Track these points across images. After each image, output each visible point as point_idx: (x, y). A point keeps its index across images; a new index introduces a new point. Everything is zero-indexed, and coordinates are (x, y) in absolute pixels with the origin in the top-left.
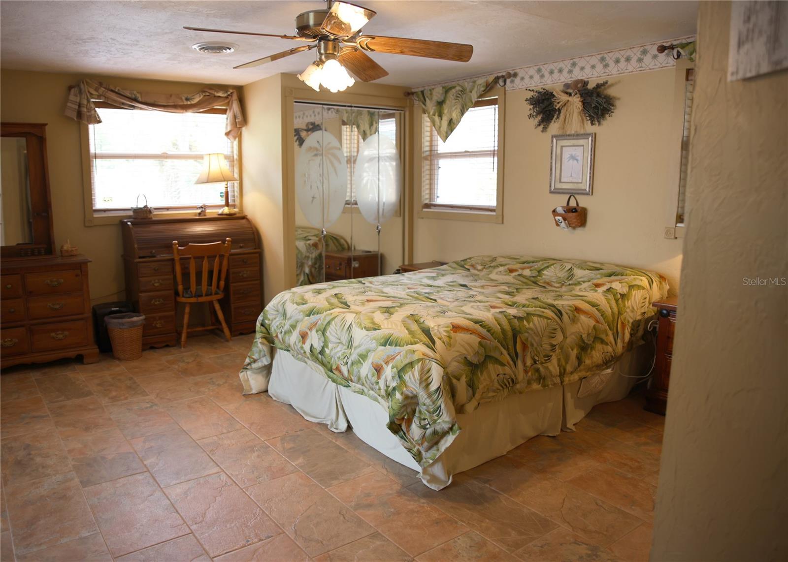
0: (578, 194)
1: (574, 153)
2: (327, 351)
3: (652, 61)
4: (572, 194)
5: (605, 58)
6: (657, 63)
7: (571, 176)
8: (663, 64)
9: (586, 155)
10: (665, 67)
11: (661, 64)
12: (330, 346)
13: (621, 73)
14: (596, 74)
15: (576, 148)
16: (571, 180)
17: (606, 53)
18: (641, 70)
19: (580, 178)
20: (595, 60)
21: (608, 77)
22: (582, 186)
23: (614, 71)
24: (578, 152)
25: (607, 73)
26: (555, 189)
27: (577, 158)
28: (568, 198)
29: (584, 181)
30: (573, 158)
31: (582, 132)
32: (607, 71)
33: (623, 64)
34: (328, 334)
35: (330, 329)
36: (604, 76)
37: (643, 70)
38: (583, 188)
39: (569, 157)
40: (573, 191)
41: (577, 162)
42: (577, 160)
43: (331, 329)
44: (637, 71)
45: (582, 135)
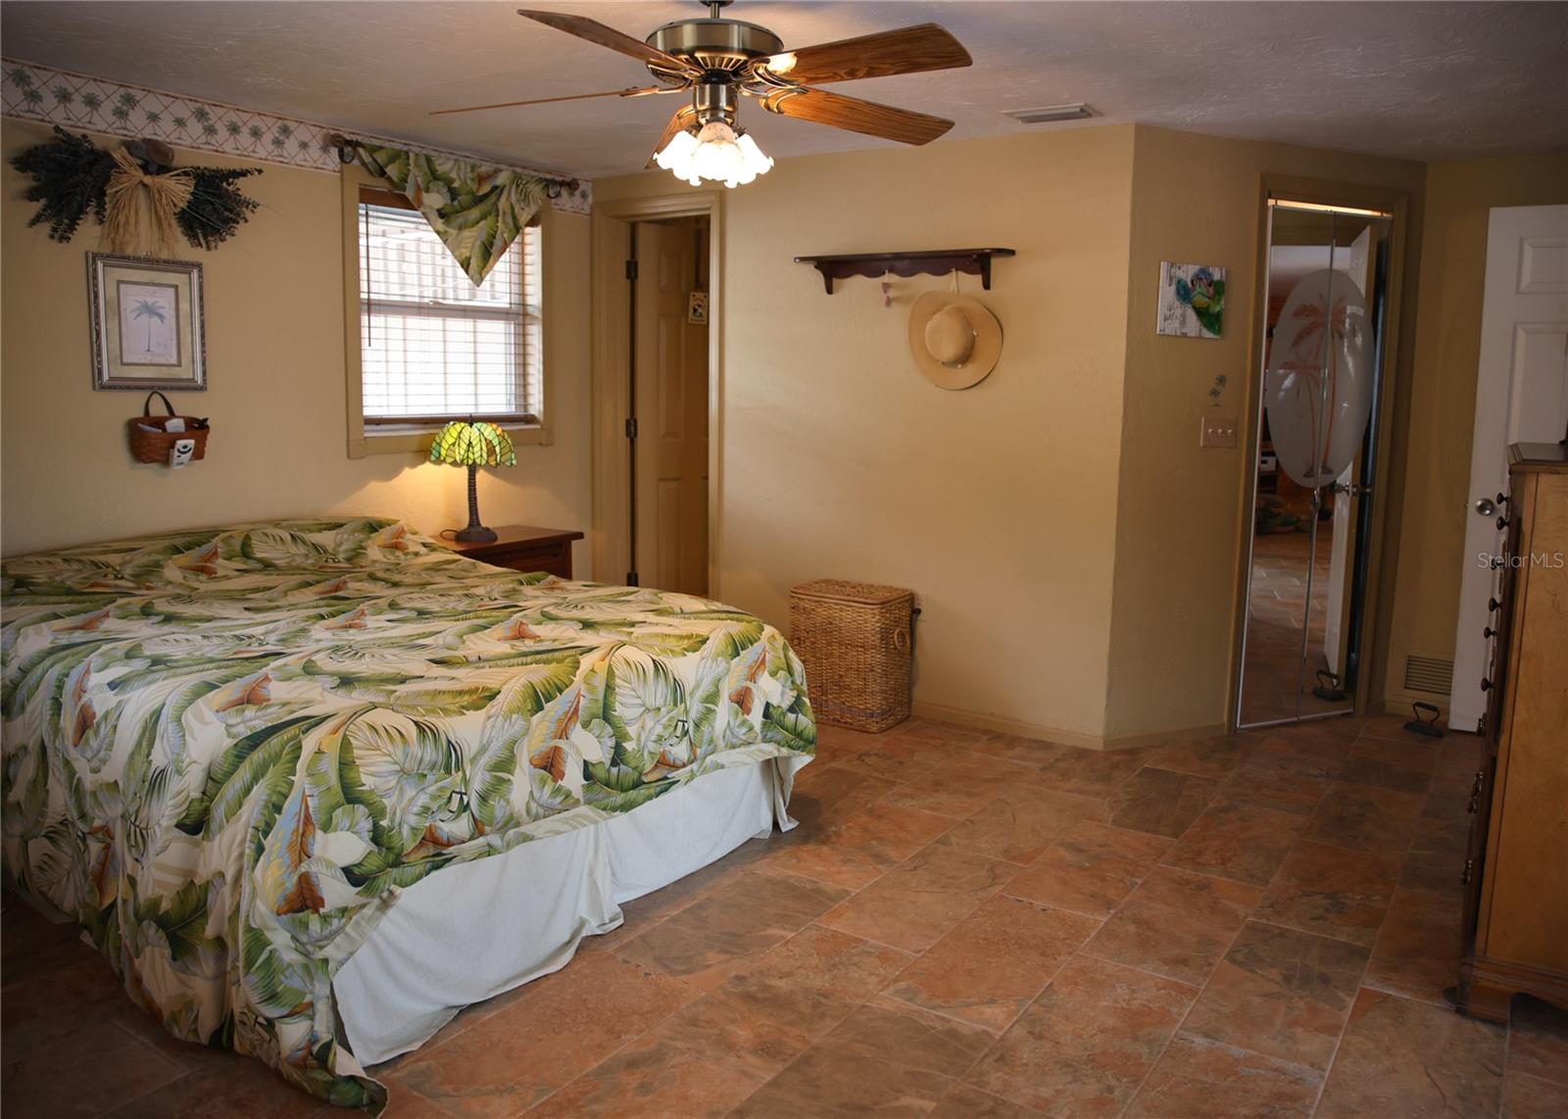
0: (172, 389)
1: (150, 300)
2: (629, 746)
3: (299, 152)
4: (156, 387)
5: (208, 114)
6: (328, 161)
7: (149, 350)
8: (318, 163)
9: (184, 306)
10: (321, 169)
11: (315, 162)
12: (632, 731)
13: (244, 156)
14: (189, 142)
15: (156, 288)
16: (148, 359)
17: (208, 104)
18: (282, 162)
19: (171, 356)
20: (184, 110)
21: (215, 153)
22: (184, 373)
23: (228, 147)
24: (164, 300)
25: (213, 145)
26: (111, 379)
27: (161, 311)
28: (146, 399)
29: (185, 360)
30: (149, 310)
31: (165, 255)
32: (213, 142)
33: (245, 139)
34: (619, 711)
35: (618, 698)
36: (210, 150)
37: (287, 163)
38: (185, 376)
39: (138, 309)
40: (154, 383)
41: (162, 321)
42: (161, 316)
43: (623, 695)
44: (274, 161)
45: (166, 262)
